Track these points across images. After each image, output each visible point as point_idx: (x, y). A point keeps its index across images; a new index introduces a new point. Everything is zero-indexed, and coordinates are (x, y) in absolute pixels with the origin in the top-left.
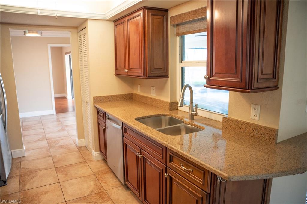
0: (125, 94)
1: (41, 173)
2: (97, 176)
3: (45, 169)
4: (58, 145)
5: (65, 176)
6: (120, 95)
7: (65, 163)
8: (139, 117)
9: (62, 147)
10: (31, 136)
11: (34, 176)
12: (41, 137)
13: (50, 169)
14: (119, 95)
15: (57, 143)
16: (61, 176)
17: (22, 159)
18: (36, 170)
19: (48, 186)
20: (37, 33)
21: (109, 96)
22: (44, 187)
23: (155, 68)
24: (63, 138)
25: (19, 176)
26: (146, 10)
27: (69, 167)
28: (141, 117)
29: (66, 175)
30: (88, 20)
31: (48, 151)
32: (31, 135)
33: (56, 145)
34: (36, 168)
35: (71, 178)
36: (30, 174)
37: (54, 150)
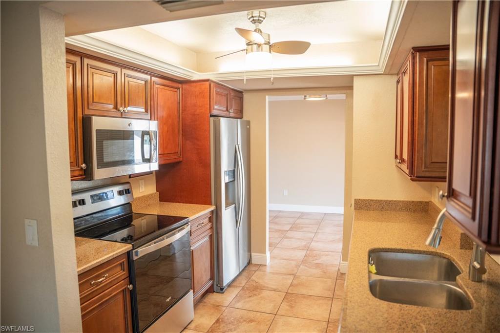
0: (413, 202)
1: (265, 293)
2: (330, 327)
3: (275, 290)
4: (316, 262)
5: (289, 308)
6: (403, 201)
7: (304, 291)
8: (384, 247)
9: (318, 265)
10: (293, 240)
11: (255, 295)
12: (304, 243)
13: (280, 291)
14: (400, 201)
15: (317, 259)
16: (285, 306)
17: (261, 268)
18: (264, 287)
19: (259, 314)
20: (320, 96)
21: (381, 201)
22: (255, 312)
23: (433, 161)
24: (330, 253)
25: (241, 288)
26: (418, 53)
27: (304, 298)
28: (389, 249)
29: (292, 307)
30: (354, 77)
31: (298, 266)
32: (294, 238)
33: (313, 261)
34: (266, 285)
35: (294, 315)
36: (253, 290)
37: (306, 268)
